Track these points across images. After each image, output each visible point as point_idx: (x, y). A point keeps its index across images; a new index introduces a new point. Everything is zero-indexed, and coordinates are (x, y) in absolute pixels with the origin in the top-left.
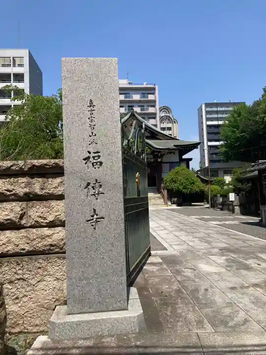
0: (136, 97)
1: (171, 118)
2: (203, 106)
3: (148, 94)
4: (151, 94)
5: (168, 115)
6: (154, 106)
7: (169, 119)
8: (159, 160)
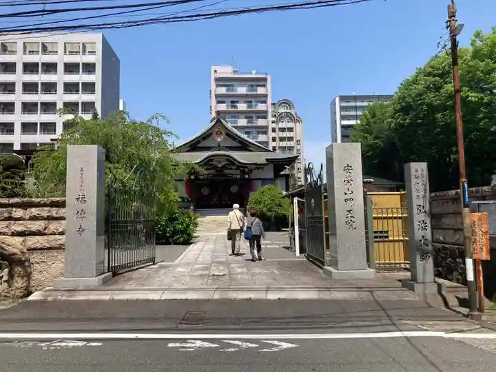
0: (242, 90)
1: (292, 116)
2: (337, 99)
3: (258, 86)
4: (261, 86)
5: (289, 111)
6: (265, 102)
7: (290, 117)
8: (247, 176)
